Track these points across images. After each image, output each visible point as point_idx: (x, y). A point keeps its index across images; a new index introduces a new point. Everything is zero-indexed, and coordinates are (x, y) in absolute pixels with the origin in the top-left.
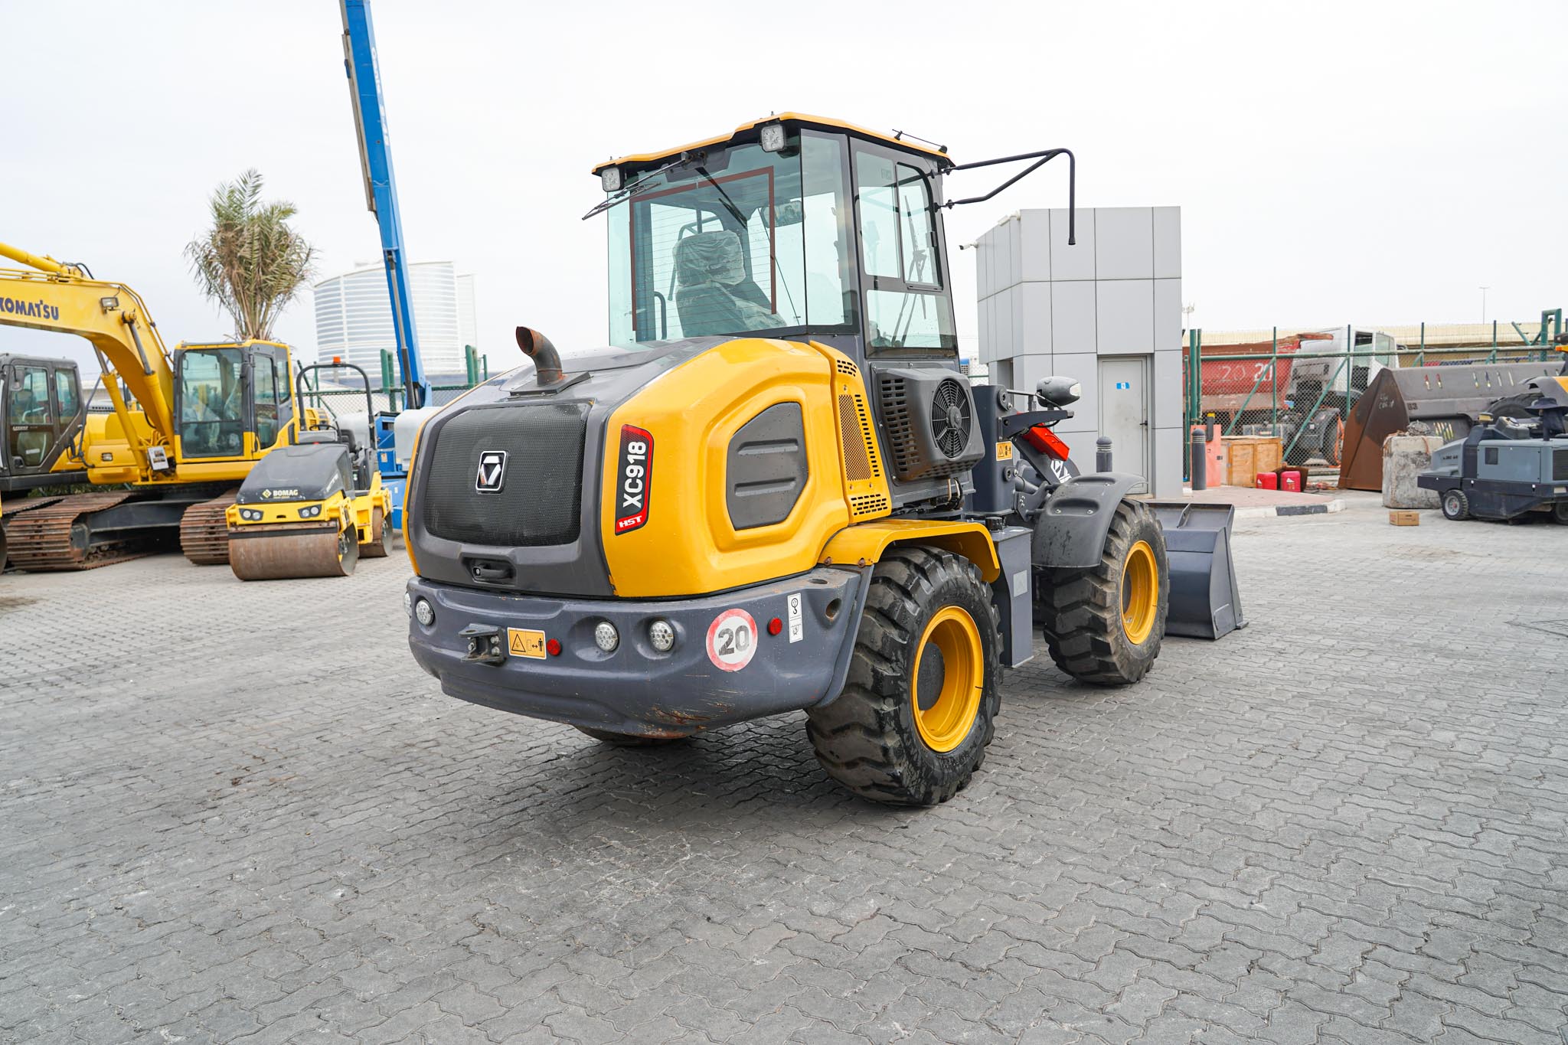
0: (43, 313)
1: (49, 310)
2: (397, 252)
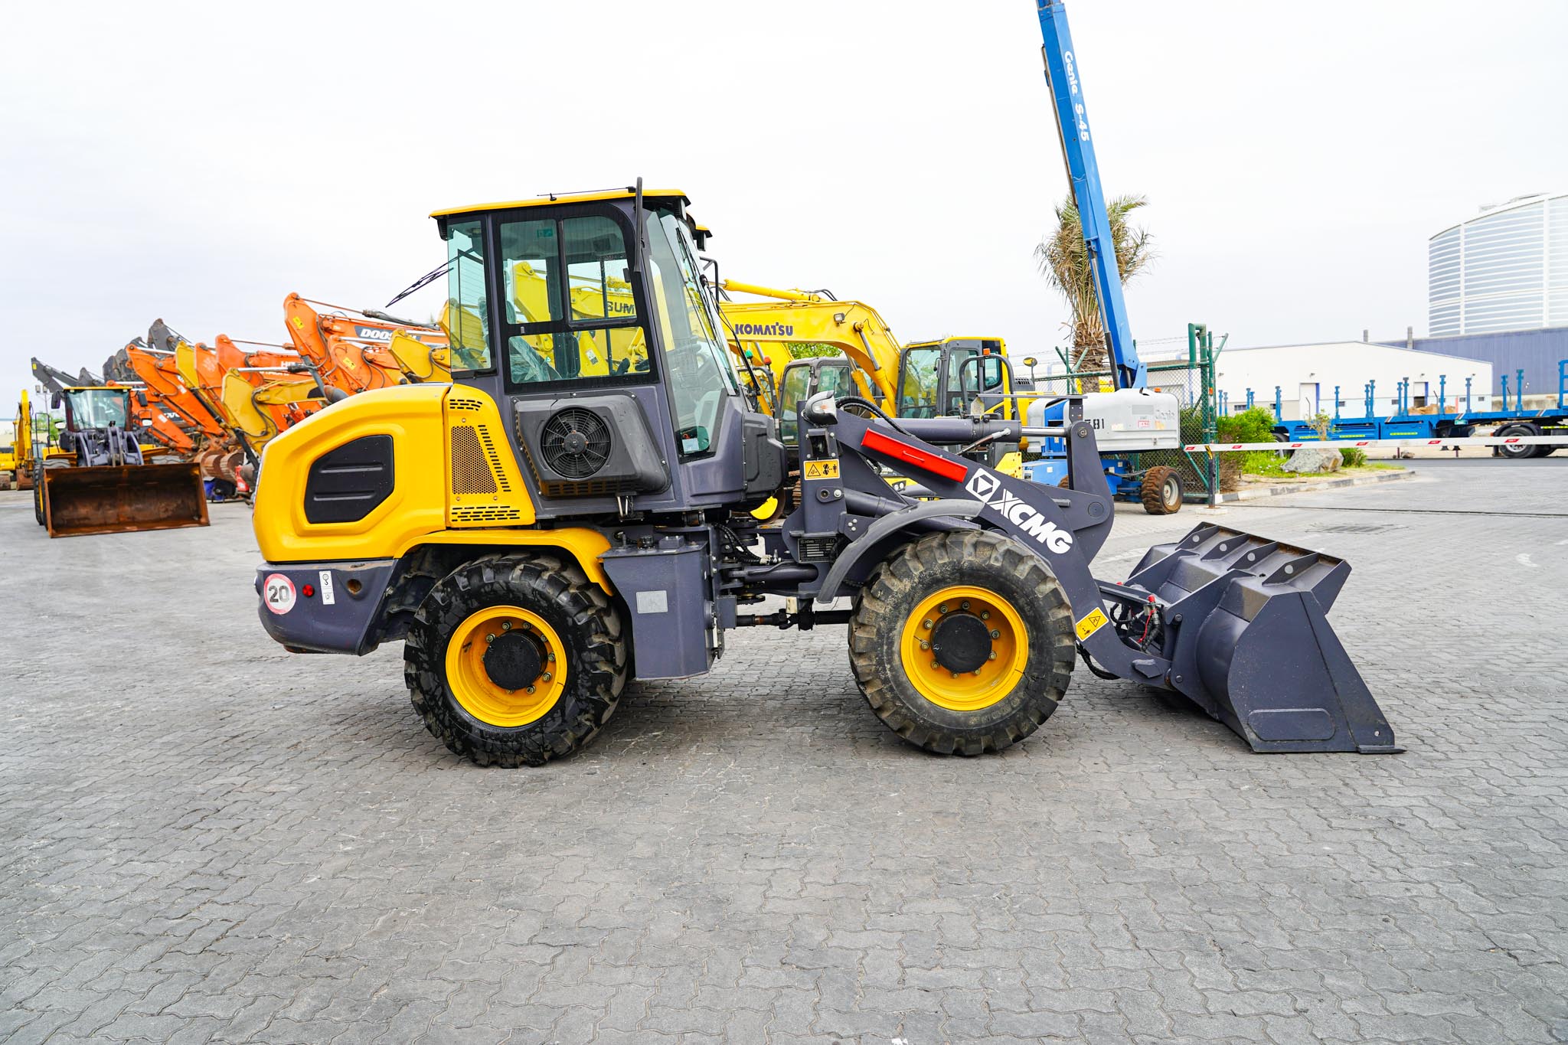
0: (778, 331)
1: (784, 329)
2: (1097, 241)
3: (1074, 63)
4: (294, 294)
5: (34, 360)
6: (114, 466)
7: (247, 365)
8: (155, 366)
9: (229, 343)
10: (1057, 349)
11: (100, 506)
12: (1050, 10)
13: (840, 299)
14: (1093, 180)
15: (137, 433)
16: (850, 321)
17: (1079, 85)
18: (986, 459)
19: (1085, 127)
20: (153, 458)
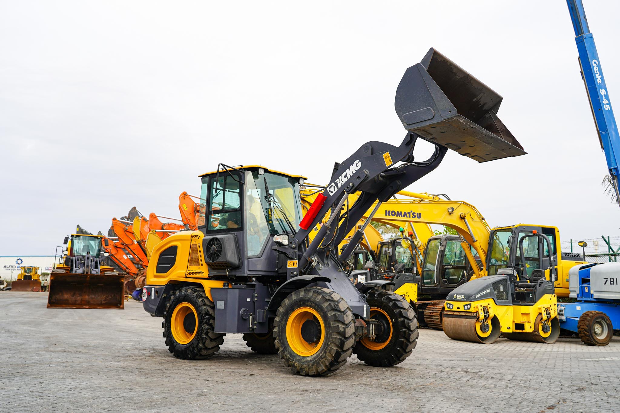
0: (411, 215)
1: (416, 215)
2: (616, 169)
3: (599, 66)
4: (185, 192)
5: (78, 226)
6: (85, 274)
7: (162, 229)
8: (124, 229)
9: (156, 217)
10: (603, 237)
11: (74, 294)
12: (582, 37)
13: (453, 200)
14: (613, 133)
15: (100, 259)
16: (458, 212)
17: (602, 79)
18: (531, 296)
19: (607, 102)
20: (106, 272)
